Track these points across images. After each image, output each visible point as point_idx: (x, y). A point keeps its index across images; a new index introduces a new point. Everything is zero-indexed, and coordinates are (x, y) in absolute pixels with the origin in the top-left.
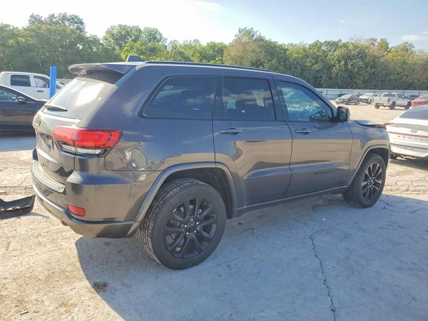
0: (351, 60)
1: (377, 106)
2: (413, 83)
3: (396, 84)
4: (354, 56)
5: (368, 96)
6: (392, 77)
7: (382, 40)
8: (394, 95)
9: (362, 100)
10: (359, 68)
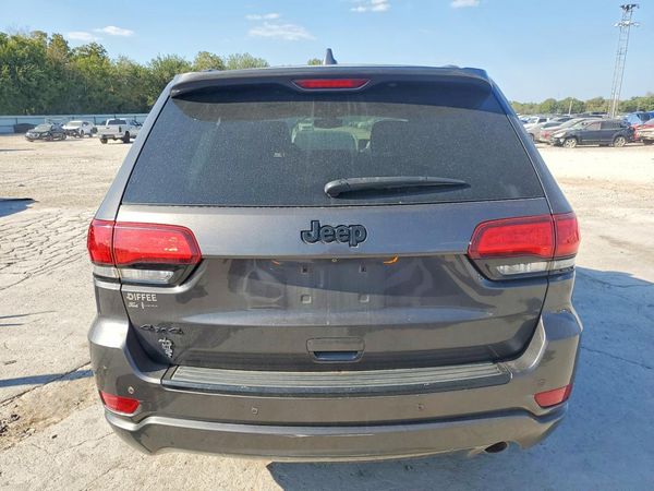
0: (20, 65)
1: (105, 140)
2: (123, 103)
3: (102, 106)
4: (23, 59)
5: (74, 124)
6: (94, 95)
7: (54, 35)
8: (124, 122)
9: (68, 133)
10: (39, 80)
